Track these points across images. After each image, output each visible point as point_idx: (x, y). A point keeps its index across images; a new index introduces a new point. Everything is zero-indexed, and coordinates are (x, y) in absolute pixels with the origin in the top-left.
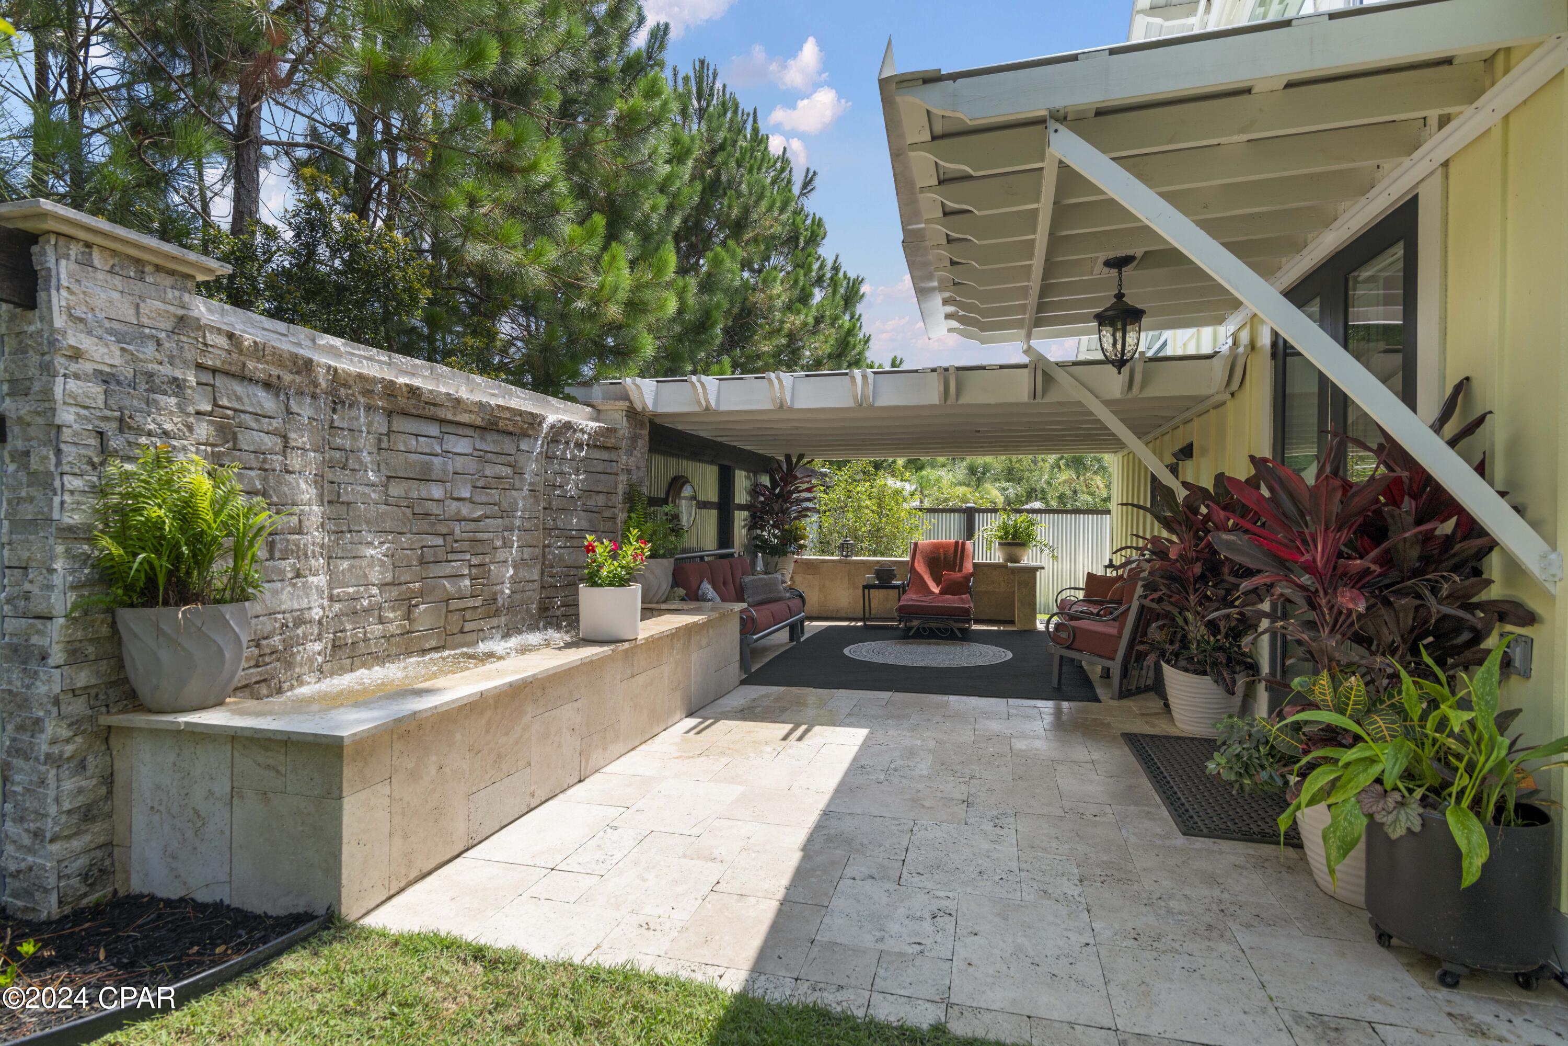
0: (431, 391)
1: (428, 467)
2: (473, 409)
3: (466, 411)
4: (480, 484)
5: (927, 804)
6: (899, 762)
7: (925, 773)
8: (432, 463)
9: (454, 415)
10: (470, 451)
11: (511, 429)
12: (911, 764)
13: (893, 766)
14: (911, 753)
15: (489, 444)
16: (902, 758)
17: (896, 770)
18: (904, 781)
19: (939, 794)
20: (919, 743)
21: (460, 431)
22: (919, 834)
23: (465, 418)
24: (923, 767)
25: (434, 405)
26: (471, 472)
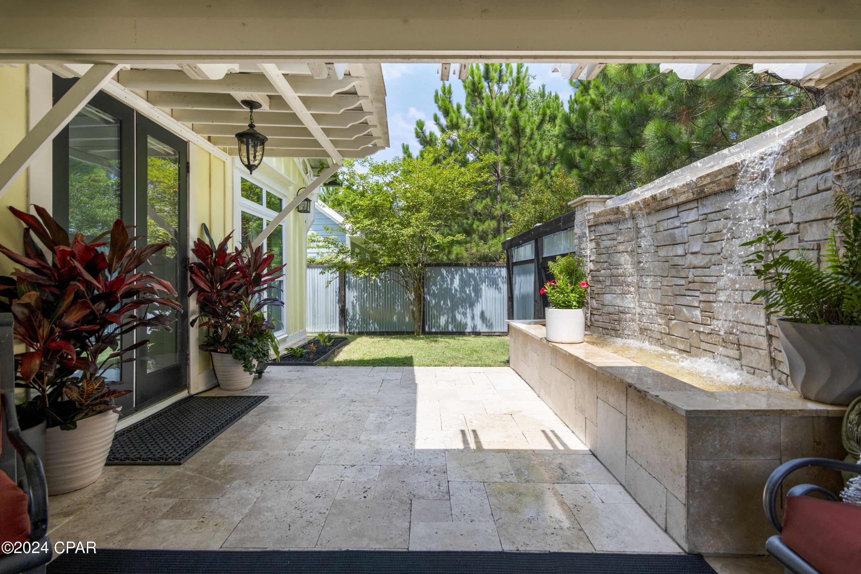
0: (660, 194)
1: (673, 237)
2: (683, 190)
3: (681, 194)
4: (707, 239)
5: (372, 400)
6: (386, 420)
7: (371, 415)
8: (674, 233)
9: (677, 199)
10: (697, 217)
11: (716, 189)
12: (379, 419)
13: (390, 417)
14: (380, 428)
15: (708, 207)
16: (385, 423)
17: (388, 415)
18: (383, 409)
19: (365, 404)
20: (374, 437)
21: (688, 207)
22: (377, 390)
23: (682, 198)
24: (372, 418)
25: (666, 199)
26: (700, 232)
